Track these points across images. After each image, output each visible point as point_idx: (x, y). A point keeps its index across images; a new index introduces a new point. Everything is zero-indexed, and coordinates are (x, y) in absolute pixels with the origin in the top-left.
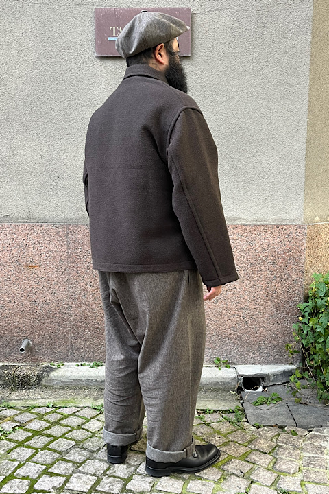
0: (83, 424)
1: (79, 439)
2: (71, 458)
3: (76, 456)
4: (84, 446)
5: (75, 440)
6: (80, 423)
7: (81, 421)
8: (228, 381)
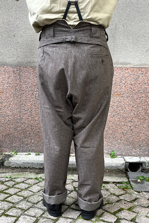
0: (28, 188)
1: (25, 196)
2: (20, 207)
3: (24, 205)
4: (29, 200)
5: (23, 196)
6: (27, 187)
7: (27, 186)
8: (119, 165)
